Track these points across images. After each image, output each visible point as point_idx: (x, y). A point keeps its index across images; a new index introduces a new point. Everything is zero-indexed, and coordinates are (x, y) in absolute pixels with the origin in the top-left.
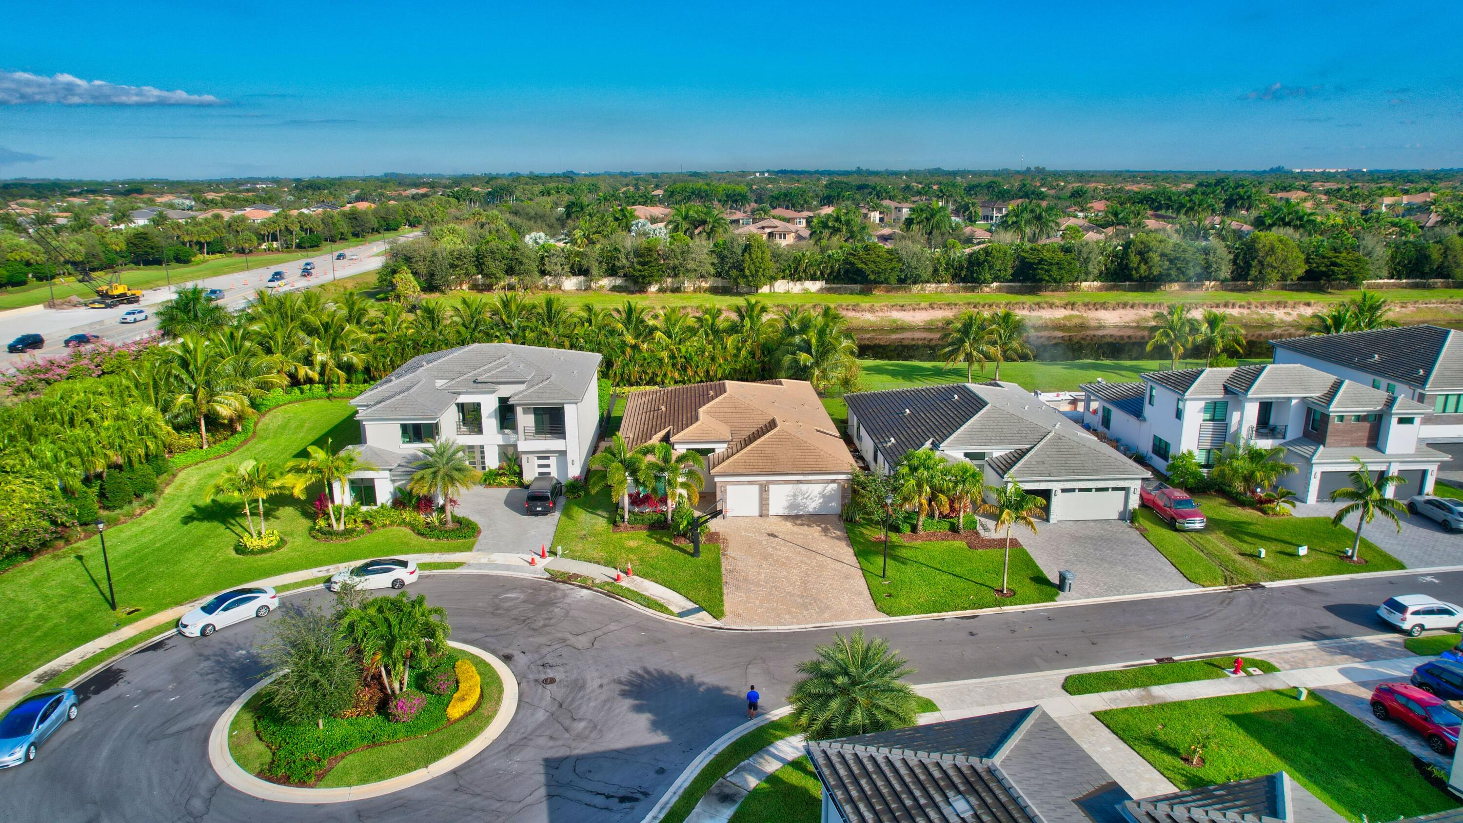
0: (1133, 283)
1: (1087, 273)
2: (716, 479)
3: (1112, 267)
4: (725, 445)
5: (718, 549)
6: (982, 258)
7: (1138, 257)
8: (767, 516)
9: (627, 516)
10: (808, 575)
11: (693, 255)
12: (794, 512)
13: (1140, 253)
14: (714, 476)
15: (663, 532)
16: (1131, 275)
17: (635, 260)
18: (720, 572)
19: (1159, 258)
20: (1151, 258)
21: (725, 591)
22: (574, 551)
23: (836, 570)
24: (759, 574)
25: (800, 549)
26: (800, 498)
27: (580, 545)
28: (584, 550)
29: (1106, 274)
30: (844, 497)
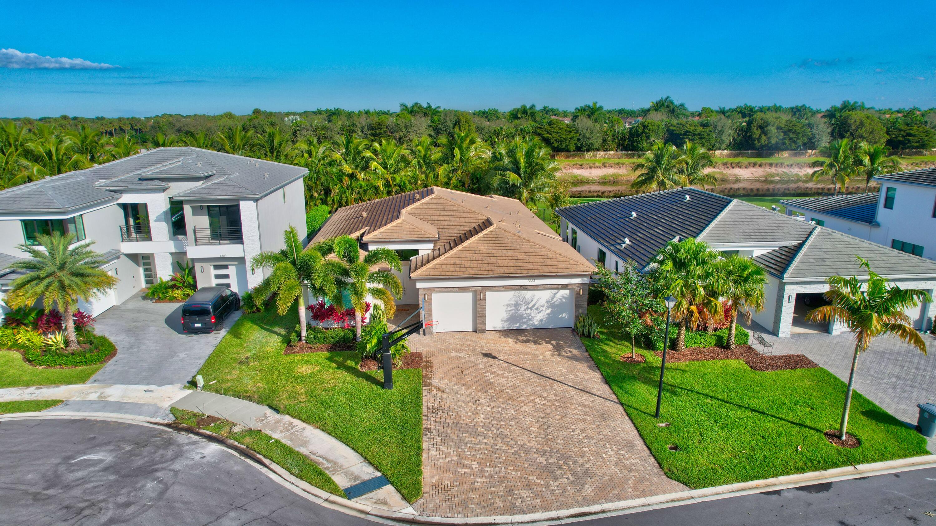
0: (754, 151)
1: (722, 142)
2: (419, 285)
3: (739, 139)
4: (431, 246)
5: (419, 375)
6: (641, 130)
7: (759, 130)
8: (483, 331)
9: (304, 334)
10: (547, 415)
11: (414, 128)
12: (516, 326)
13: (761, 127)
14: (416, 280)
15: (346, 352)
16: (754, 144)
17: (369, 132)
18: (419, 411)
19: (776, 131)
20: (770, 130)
21: (425, 445)
22: (222, 381)
23: (585, 406)
24: (476, 413)
25: (529, 375)
26: (523, 308)
27: (236, 372)
28: (239, 378)
29: (734, 145)
30: (578, 306)
